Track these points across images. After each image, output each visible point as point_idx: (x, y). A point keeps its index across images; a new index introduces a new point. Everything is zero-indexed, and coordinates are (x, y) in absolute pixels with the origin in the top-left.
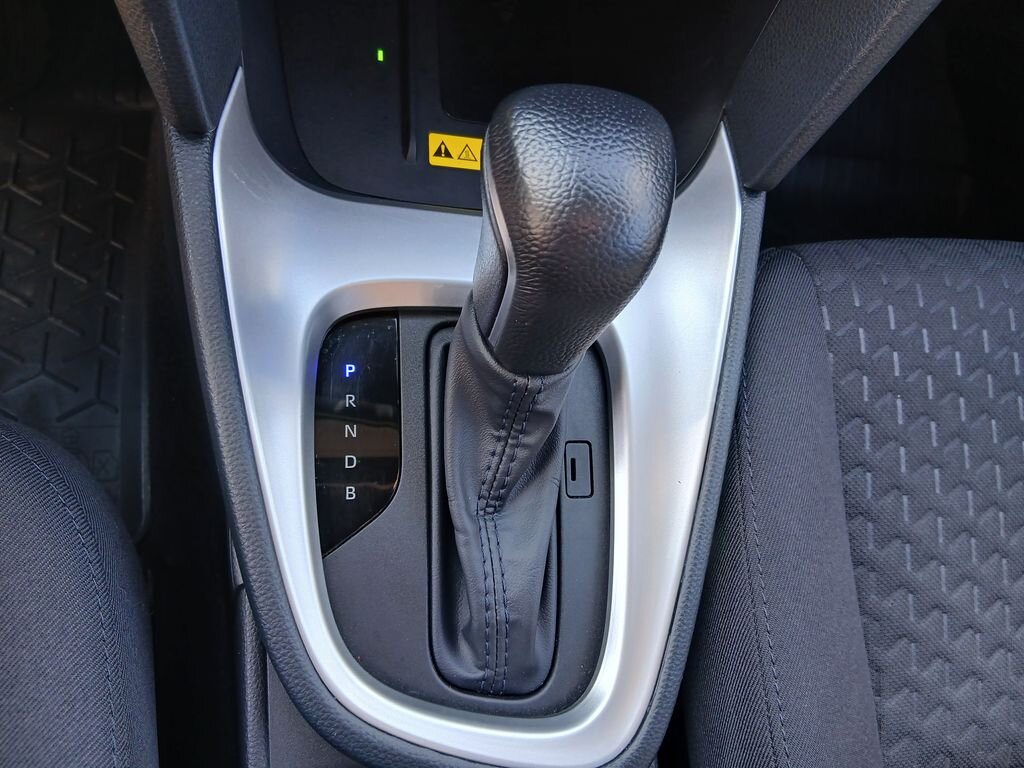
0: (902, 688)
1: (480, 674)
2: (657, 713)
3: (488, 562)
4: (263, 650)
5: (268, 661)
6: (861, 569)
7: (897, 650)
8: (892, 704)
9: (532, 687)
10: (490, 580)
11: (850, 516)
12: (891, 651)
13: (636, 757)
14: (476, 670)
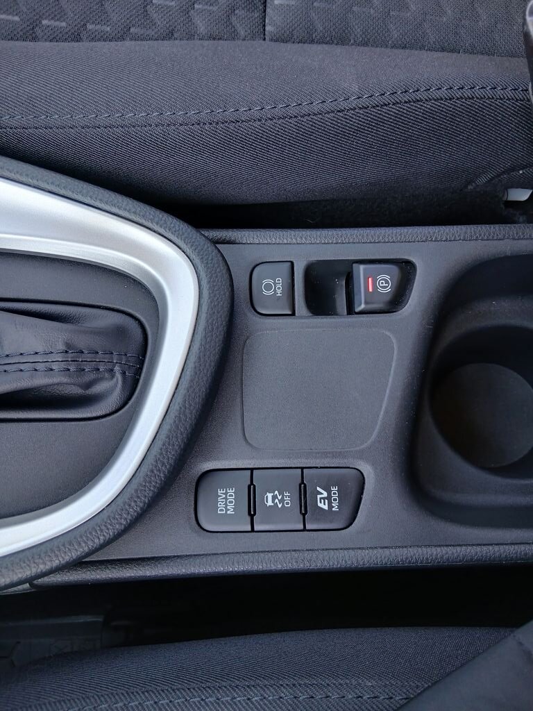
0: (189, 16)
1: (119, 376)
2: (157, 224)
3: (22, 367)
4: (79, 564)
5: (86, 560)
6: (84, 35)
7: (155, 15)
8: (201, 26)
9: (139, 331)
10: (39, 366)
11: (35, 39)
12: (157, 20)
13: (192, 246)
14: (115, 380)
